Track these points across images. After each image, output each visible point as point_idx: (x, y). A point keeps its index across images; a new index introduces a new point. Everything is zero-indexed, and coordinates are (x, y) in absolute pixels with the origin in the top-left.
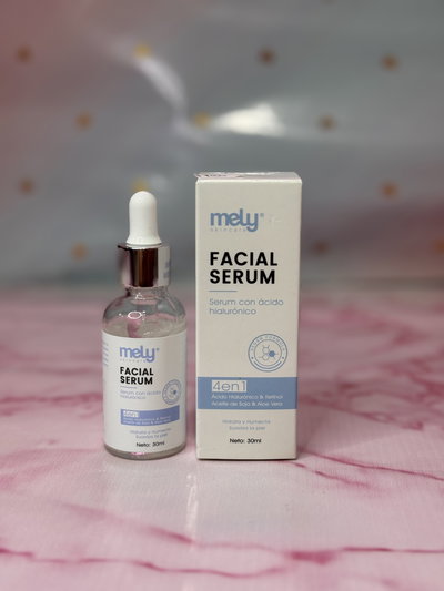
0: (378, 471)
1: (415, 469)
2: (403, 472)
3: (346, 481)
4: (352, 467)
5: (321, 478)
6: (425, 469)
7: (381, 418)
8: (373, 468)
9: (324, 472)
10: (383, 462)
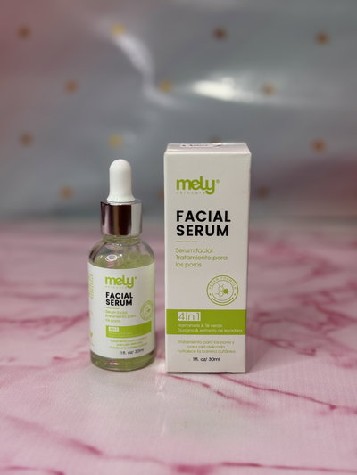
0: (269, 392)
1: (299, 392)
2: (289, 394)
3: (240, 402)
4: (248, 388)
5: (220, 398)
6: (308, 392)
8: (265, 389)
9: (224, 392)
10: (274, 385)
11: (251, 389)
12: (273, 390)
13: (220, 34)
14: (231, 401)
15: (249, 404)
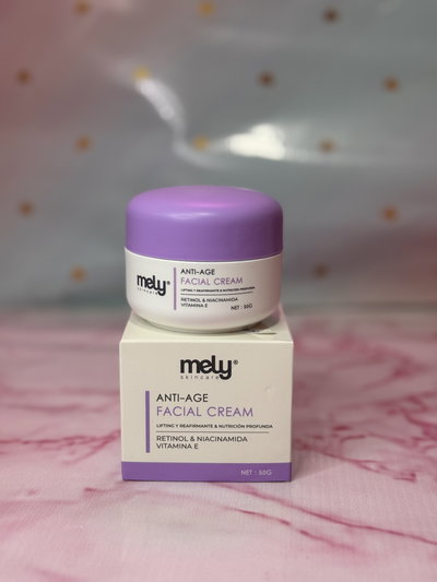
0: (365, 532)
1: (405, 530)
2: (391, 532)
3: (332, 544)
4: (338, 525)
5: (304, 538)
6: (415, 530)
7: (372, 466)
8: (361, 527)
9: (309, 531)
10: (372, 521)
11: (343, 526)
12: (370, 528)
13: (267, 80)
14: (320, 543)
15: (344, 547)
